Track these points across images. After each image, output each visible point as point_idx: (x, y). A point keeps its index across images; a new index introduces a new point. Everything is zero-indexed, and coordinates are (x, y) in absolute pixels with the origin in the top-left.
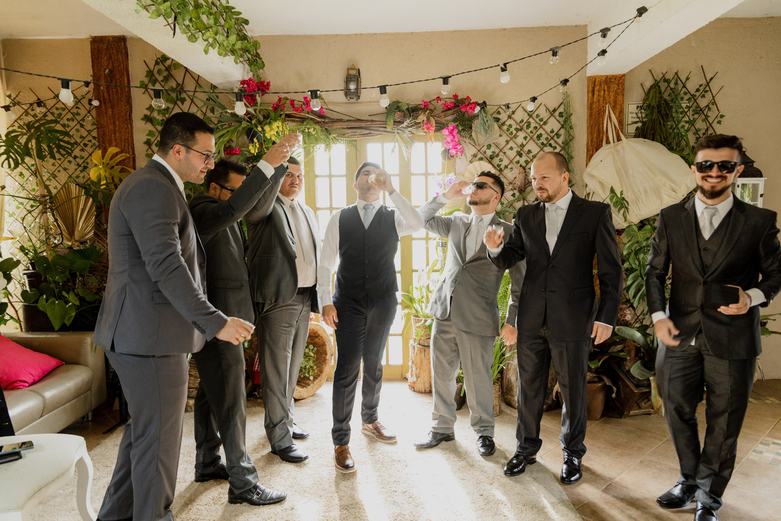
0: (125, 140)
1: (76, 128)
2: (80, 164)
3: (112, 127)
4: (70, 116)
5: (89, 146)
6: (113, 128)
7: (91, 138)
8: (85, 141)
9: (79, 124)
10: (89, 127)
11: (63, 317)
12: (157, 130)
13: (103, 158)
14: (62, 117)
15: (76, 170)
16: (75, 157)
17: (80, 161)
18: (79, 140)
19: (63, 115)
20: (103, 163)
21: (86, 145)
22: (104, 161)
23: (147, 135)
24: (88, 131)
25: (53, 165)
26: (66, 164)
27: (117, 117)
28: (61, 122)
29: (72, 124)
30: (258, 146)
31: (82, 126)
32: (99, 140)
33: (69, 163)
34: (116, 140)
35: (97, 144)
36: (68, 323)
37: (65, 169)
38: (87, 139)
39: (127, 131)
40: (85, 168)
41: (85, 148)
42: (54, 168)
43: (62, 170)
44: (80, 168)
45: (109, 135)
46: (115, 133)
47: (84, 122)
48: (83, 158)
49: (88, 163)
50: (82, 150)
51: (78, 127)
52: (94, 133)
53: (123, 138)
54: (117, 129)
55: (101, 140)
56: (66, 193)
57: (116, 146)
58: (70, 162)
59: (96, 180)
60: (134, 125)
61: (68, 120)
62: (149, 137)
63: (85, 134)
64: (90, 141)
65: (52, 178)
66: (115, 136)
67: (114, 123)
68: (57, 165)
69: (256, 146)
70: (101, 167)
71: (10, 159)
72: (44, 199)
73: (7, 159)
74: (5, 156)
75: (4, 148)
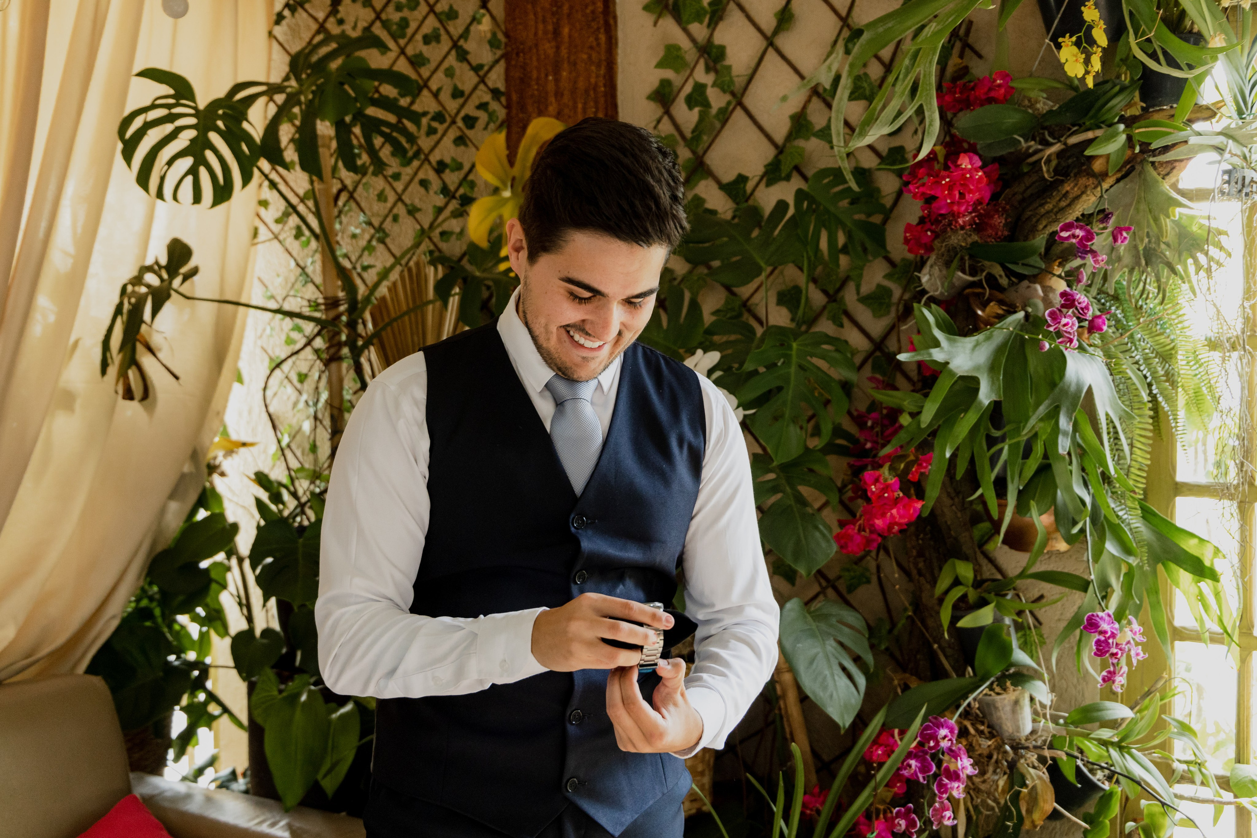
0: (587, 91)
1: (446, 65)
2: (452, 188)
3: (548, 47)
4: (431, 23)
5: (480, 124)
6: (551, 52)
7: (487, 98)
8: (470, 109)
9: (453, 52)
10: (483, 55)
11: (314, 761)
12: (693, 40)
13: (511, 163)
14: (410, 31)
15: (440, 210)
16: (441, 168)
17: (452, 179)
18: (452, 105)
19: (413, 25)
20: (514, 179)
21: (470, 121)
22: (516, 171)
23: (660, 65)
24: (477, 69)
25: (381, 197)
26: (415, 195)
27: (566, 9)
28: (410, 51)
29: (434, 53)
30: (1100, 37)
31: (463, 55)
32: (509, 100)
33: (422, 190)
34: (558, 94)
35: (502, 113)
36: (329, 785)
37: (412, 211)
38: (474, 101)
39: (594, 55)
40: (467, 201)
41: (469, 133)
42: (380, 208)
43: (400, 210)
44: (454, 205)
45: (538, 79)
46: (557, 71)
47: (466, 40)
48: (459, 167)
49: (472, 185)
50: (461, 141)
51: (452, 60)
52: (497, 78)
53: (581, 84)
54: (564, 52)
55: (515, 97)
56: (412, 291)
57: (558, 116)
58: (424, 183)
59: (484, 244)
60: (620, 35)
61: (427, 40)
62: (669, 74)
63: (467, 79)
64: (483, 106)
65: (374, 243)
66: (557, 81)
67: (556, 33)
68: (392, 198)
69: (1092, 42)
70: (507, 194)
71: (203, 171)
72: (332, 314)
73: (193, 171)
74: (188, 162)
75: (192, 133)
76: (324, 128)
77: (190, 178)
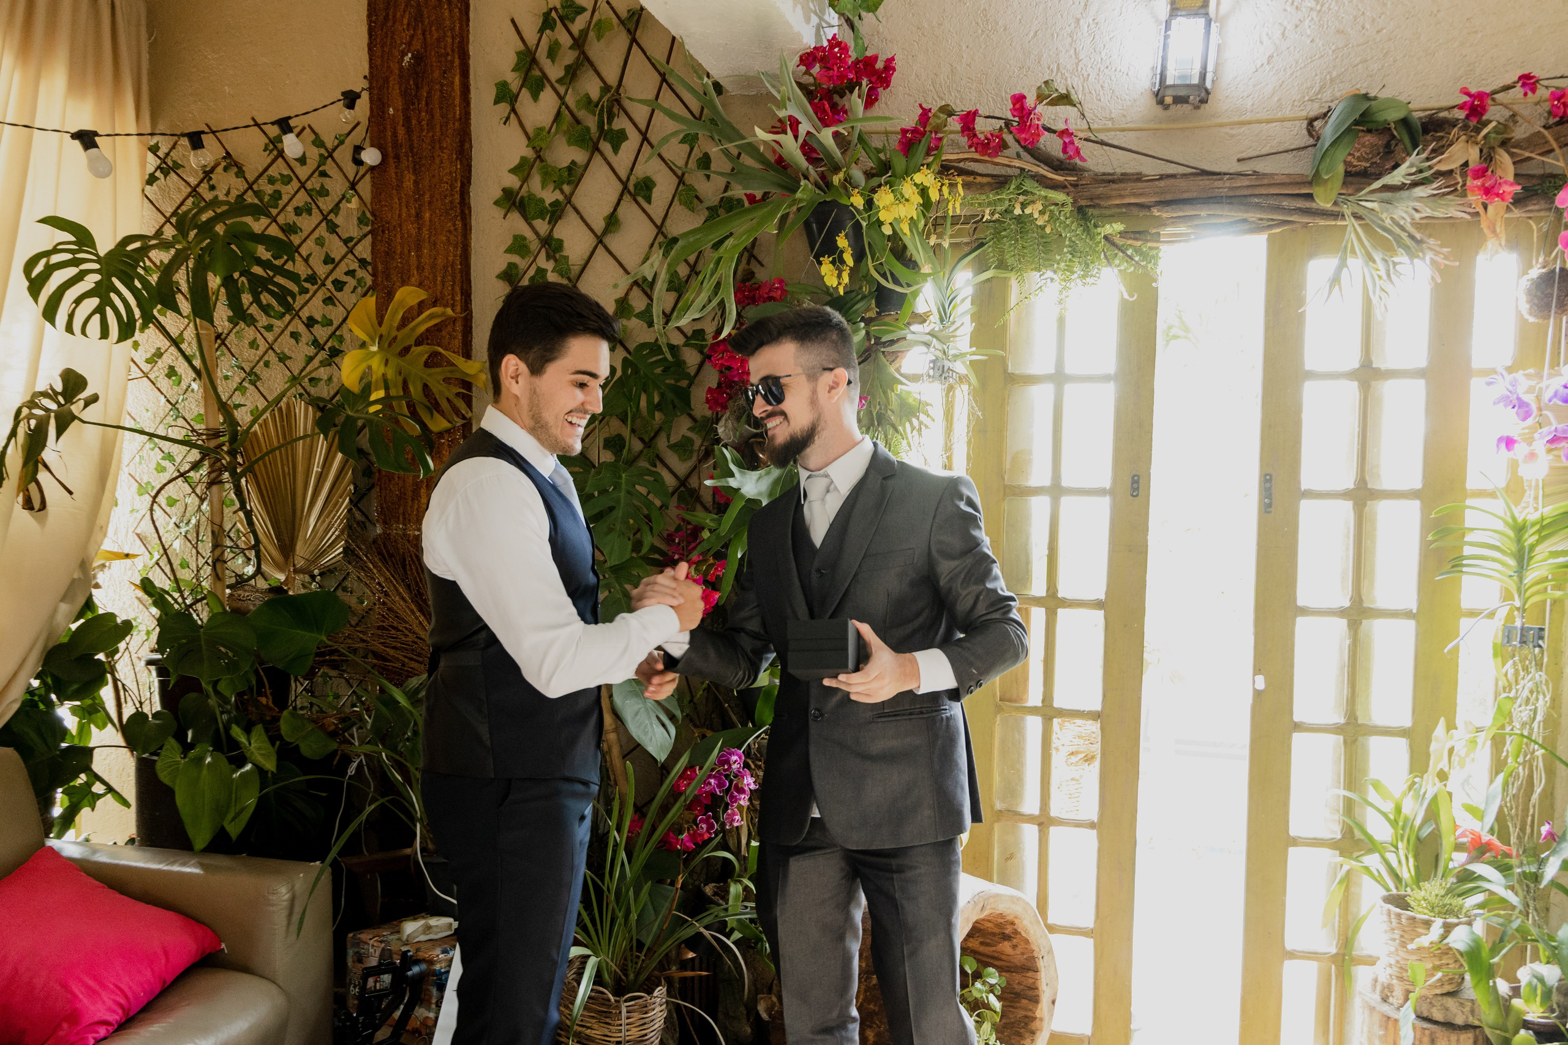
0: (445, 267)
1: (316, 234)
2: (322, 342)
3: (411, 228)
4: (302, 199)
5: (348, 289)
6: (414, 232)
7: (355, 265)
8: (339, 274)
9: (324, 224)
10: (349, 227)
11: (220, 811)
12: (536, 233)
13: (380, 324)
14: (281, 203)
15: (310, 359)
16: (311, 322)
17: (321, 333)
18: (322, 270)
19: (285, 198)
20: (381, 336)
21: (339, 285)
22: (384, 330)
23: (509, 251)
24: (346, 242)
25: (253, 344)
26: (286, 344)
27: (427, 197)
28: (281, 219)
29: (306, 223)
30: (849, 259)
31: (333, 228)
32: (375, 268)
33: (293, 341)
34: (420, 268)
35: (369, 280)
36: (234, 830)
37: (283, 358)
38: (343, 268)
39: (452, 238)
40: (335, 353)
41: (338, 295)
42: (253, 355)
43: (271, 357)
44: (323, 355)
45: (402, 253)
46: (419, 249)
47: (336, 215)
48: (330, 323)
49: (341, 339)
50: (329, 301)
51: (322, 230)
52: (364, 250)
53: (440, 261)
54: (425, 232)
55: (380, 267)
56: (283, 427)
57: (420, 285)
58: (295, 336)
59: (356, 389)
60: (473, 223)
61: (298, 211)
62: (515, 259)
63: (337, 249)
64: (351, 273)
65: (245, 384)
66: (418, 257)
67: (419, 216)
68: (263, 346)
69: (843, 262)
70: (375, 348)
71: (109, 311)
72: (213, 444)
73: (100, 310)
74: (94, 302)
75: (97, 277)
76: (214, 281)
77: (97, 317)
